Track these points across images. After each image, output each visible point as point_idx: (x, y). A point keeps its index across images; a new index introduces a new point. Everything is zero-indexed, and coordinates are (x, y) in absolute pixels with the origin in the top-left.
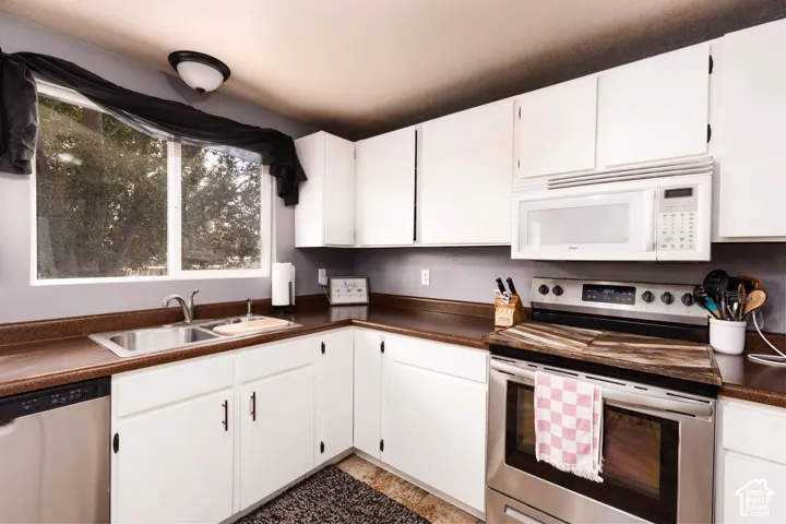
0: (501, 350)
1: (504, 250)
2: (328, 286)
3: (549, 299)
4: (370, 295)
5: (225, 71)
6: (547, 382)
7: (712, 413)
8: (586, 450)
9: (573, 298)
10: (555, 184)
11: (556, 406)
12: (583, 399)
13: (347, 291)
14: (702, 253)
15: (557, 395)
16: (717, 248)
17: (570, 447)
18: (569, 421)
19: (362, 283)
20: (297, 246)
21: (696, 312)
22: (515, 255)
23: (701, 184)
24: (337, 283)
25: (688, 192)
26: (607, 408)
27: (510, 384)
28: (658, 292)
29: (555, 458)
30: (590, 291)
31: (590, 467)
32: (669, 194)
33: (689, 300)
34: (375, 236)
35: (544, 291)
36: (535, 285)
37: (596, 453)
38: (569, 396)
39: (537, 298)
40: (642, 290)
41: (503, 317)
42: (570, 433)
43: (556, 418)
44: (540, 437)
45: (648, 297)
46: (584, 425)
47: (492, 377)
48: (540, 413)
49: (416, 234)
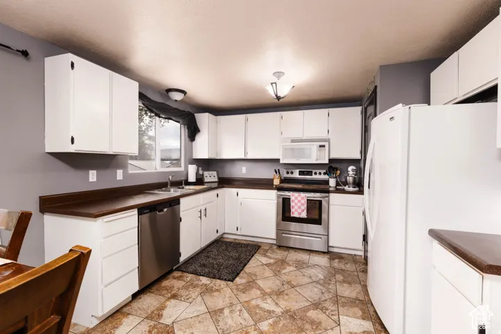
0: (279, 189)
1: (278, 160)
2: (203, 175)
3: (290, 176)
4: (219, 178)
6: (294, 196)
7: (328, 197)
8: (303, 211)
9: (296, 175)
10: (293, 141)
11: (296, 201)
12: (303, 198)
13: (211, 176)
14: (327, 162)
15: (296, 198)
16: (330, 160)
17: (300, 211)
18: (299, 204)
19: (215, 173)
20: (194, 158)
21: (326, 177)
22: (281, 162)
23: (326, 144)
24: (206, 173)
25: (324, 146)
26: (308, 200)
27: (283, 198)
28: (318, 171)
29: (296, 215)
30: (301, 173)
31: (304, 215)
32: (321, 146)
33: (325, 174)
34: (226, 155)
35: (288, 173)
36: (285, 171)
37: (305, 211)
38: (299, 198)
39: (286, 175)
40: (314, 171)
41: (276, 182)
42: (299, 207)
43: (296, 204)
44: (292, 210)
45: (316, 173)
46: (303, 205)
47: (278, 197)
48: (292, 204)
49: (246, 153)
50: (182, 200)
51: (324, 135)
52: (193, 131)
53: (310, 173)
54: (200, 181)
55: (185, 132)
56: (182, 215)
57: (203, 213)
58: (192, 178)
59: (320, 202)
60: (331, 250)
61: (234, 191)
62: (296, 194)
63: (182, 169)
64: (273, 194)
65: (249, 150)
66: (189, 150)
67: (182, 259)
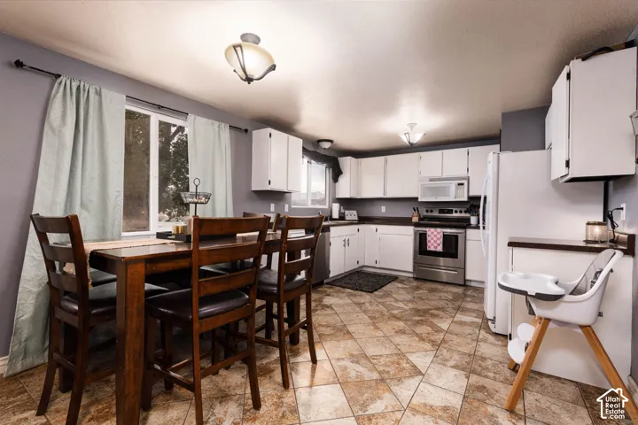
0: (416, 225)
1: (416, 199)
2: (344, 213)
3: (429, 214)
4: (359, 217)
5: (331, 141)
6: (430, 231)
7: (465, 232)
8: (439, 245)
9: (436, 214)
10: (431, 180)
11: (432, 236)
12: (438, 233)
13: (352, 215)
14: (465, 199)
15: (433, 233)
16: (469, 198)
17: (435, 245)
18: (435, 239)
19: (355, 212)
20: (337, 197)
21: (468, 215)
22: (419, 200)
23: (465, 182)
24: (347, 212)
25: (463, 184)
26: (444, 235)
27: (420, 234)
28: (458, 210)
29: (432, 249)
30: (441, 211)
31: (440, 249)
32: (459, 184)
33: (466, 212)
34: (366, 194)
35: (427, 211)
36: (425, 209)
37: (441, 245)
38: (435, 233)
39: (425, 214)
40: (454, 209)
41: (415, 219)
42: (435, 241)
43: (432, 239)
44: (429, 244)
45: (456, 212)
46: (438, 239)
47: (415, 233)
48: (429, 239)
49: (385, 193)
50: (332, 228)
51: (463, 173)
52: (337, 173)
53: (451, 212)
54: (342, 217)
55: (329, 174)
56: (331, 240)
57: (346, 243)
58: (336, 215)
59: (457, 237)
60: (468, 283)
61: (373, 227)
62: (432, 230)
63: (326, 207)
64: (410, 230)
65: (388, 190)
66: (333, 190)
67: (331, 275)
